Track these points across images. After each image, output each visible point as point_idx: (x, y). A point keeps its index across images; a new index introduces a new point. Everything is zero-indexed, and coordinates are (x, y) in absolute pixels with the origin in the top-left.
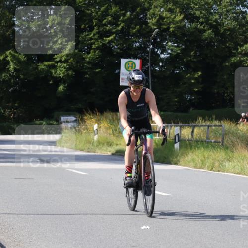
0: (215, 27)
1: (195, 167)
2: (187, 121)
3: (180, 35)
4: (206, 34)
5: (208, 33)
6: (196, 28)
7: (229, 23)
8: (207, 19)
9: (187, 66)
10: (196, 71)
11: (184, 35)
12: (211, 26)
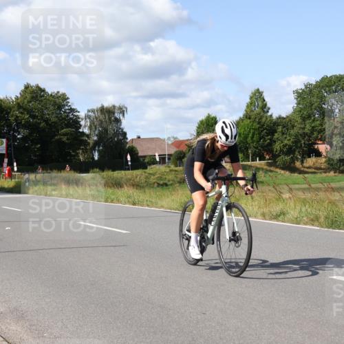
0: (46, 121)
1: (37, 195)
2: (34, 170)
3: (27, 126)
4: (42, 125)
5: (43, 124)
6: (36, 122)
7: (53, 119)
8: (42, 117)
9: (32, 141)
10: (37, 144)
11: (30, 125)
12: (44, 121)
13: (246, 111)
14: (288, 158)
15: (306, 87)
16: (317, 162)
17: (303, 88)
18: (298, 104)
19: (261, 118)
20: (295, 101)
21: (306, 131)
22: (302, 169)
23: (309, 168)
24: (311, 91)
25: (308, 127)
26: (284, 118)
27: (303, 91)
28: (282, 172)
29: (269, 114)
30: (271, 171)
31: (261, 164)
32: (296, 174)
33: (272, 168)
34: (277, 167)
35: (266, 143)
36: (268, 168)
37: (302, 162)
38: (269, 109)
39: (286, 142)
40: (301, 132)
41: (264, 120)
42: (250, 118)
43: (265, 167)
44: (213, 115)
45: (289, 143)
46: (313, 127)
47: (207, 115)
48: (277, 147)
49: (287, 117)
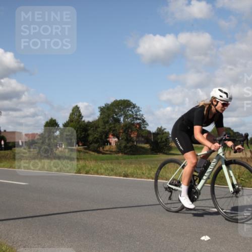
13: (70, 118)
14: (96, 145)
15: (106, 105)
16: (110, 148)
17: (104, 105)
18: (101, 115)
19: (79, 122)
20: (99, 113)
21: (106, 129)
22: (103, 152)
23: (107, 151)
24: (108, 107)
25: (107, 127)
26: (90, 123)
27: (104, 107)
28: (93, 153)
29: (83, 120)
30: (87, 153)
31: (80, 148)
32: (101, 155)
33: (87, 151)
34: (90, 150)
35: (82, 136)
36: (85, 151)
37: (103, 148)
38: (83, 117)
39: (96, 136)
40: (103, 130)
41: (81, 123)
42: (72, 121)
43: (83, 150)
44: (54, 118)
45: (97, 136)
46: (110, 128)
47: (50, 118)
48: (90, 138)
49: (93, 122)
